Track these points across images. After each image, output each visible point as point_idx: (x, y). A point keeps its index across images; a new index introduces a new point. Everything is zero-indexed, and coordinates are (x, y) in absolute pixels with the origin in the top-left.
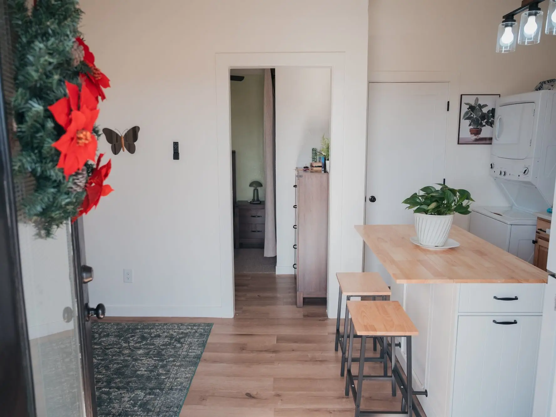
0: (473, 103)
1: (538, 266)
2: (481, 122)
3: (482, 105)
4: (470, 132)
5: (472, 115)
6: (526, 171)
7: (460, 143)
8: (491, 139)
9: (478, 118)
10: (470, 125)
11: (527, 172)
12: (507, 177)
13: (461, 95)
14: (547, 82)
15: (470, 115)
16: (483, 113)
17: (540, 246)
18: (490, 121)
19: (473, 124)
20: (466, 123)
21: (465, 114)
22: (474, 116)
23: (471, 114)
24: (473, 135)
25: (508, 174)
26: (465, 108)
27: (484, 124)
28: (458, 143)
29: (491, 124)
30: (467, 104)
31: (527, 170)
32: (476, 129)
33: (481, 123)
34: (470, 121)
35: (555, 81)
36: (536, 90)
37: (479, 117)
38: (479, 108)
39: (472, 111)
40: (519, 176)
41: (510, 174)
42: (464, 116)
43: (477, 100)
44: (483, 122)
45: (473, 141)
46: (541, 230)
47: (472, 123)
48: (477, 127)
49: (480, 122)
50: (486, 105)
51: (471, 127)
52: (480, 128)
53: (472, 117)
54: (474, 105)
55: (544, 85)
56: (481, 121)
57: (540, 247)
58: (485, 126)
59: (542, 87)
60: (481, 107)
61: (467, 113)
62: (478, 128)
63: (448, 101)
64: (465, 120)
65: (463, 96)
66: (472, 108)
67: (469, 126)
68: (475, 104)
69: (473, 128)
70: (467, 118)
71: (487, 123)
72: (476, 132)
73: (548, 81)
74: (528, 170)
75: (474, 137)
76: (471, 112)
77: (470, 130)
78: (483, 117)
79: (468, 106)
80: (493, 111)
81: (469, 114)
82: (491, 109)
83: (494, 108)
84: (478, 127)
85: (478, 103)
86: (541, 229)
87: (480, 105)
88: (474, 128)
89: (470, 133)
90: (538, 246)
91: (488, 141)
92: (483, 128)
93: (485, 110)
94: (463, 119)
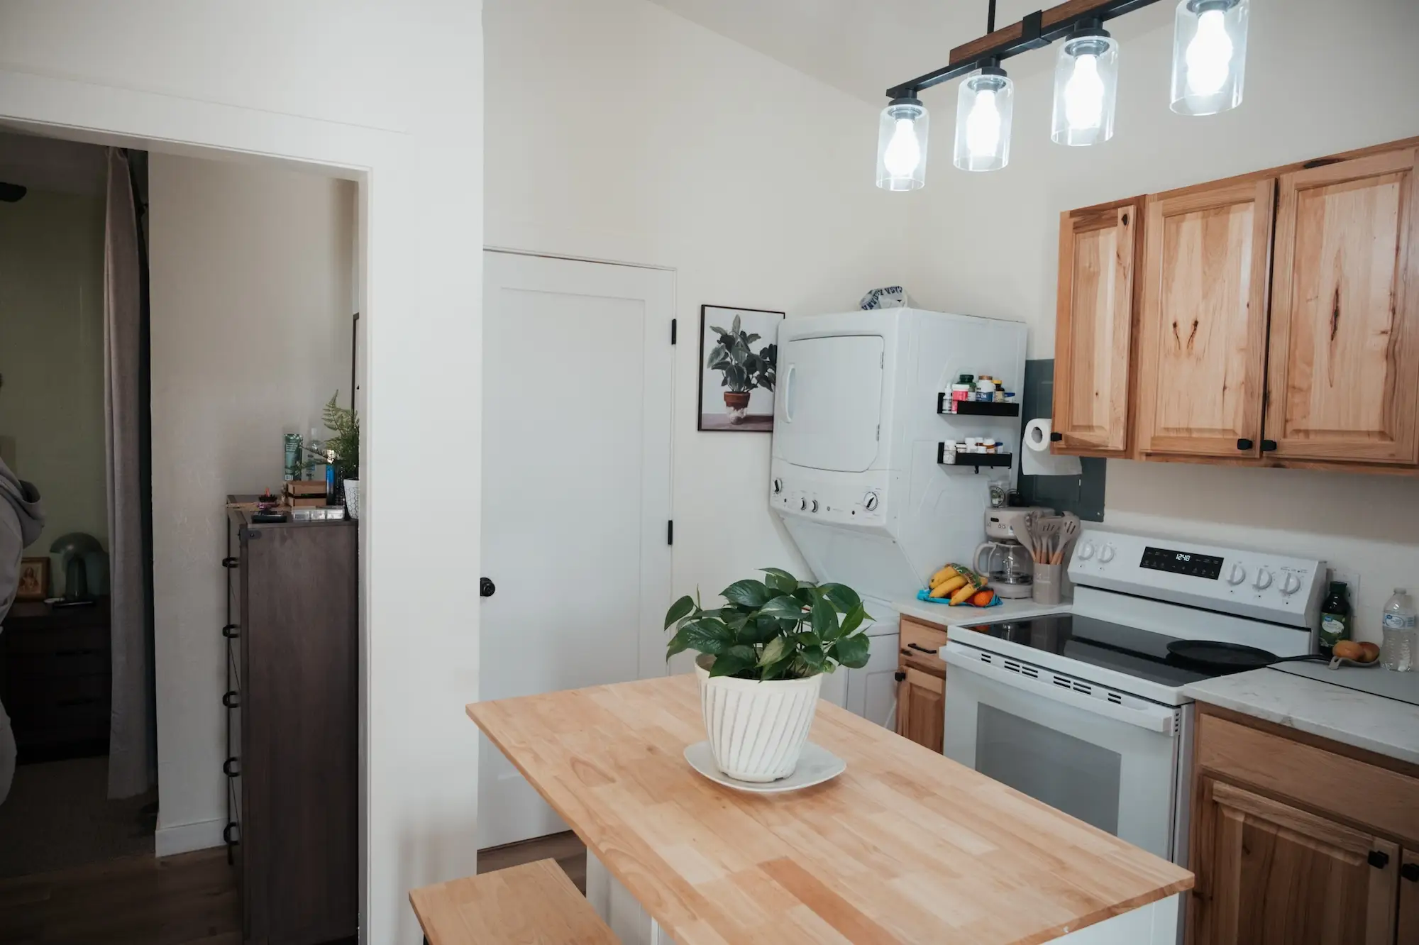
0: (729, 330)
1: (910, 737)
2: (748, 377)
3: (748, 334)
4: (725, 399)
5: (728, 359)
6: (871, 500)
7: (703, 428)
8: (770, 419)
9: (741, 365)
10: (724, 383)
11: (874, 503)
12: (822, 514)
13: (703, 307)
14: (884, 292)
15: (724, 358)
16: (750, 356)
17: (911, 684)
18: (767, 374)
19: (731, 379)
20: (715, 378)
21: (712, 354)
22: (731, 360)
23: (726, 355)
24: (732, 408)
25: (822, 508)
26: (712, 342)
27: (754, 381)
28: (700, 428)
29: (769, 382)
30: (716, 330)
31: (875, 499)
32: (736, 392)
33: (748, 380)
34: (724, 372)
35: (901, 291)
36: (863, 308)
37: (744, 365)
38: (743, 343)
39: (729, 349)
40: (853, 513)
41: (829, 509)
42: (711, 360)
43: (737, 321)
44: (751, 376)
45: (732, 423)
46: (913, 646)
47: (729, 379)
48: (740, 388)
49: (745, 376)
50: (757, 335)
51: (728, 388)
52: (746, 391)
53: (728, 363)
54: (731, 334)
55: (880, 297)
56: (748, 374)
57: (914, 689)
58: (755, 386)
59: (875, 303)
60: (747, 339)
61: (716, 353)
62: (743, 392)
63: (674, 318)
64: (713, 369)
65: (706, 308)
66: (727, 340)
67: (722, 385)
68: (733, 331)
69: (731, 390)
70: (716, 365)
71: (760, 379)
72: (738, 400)
73: (887, 290)
74: (877, 501)
75: (733, 414)
76: (726, 351)
77: (725, 395)
78: (752, 363)
79: (719, 336)
80: (772, 351)
81: (722, 355)
82: (768, 347)
83: (774, 344)
84: (742, 390)
85: (741, 330)
86: (914, 644)
87: (743, 333)
88: (733, 392)
89: (725, 403)
90: (909, 685)
91: (765, 423)
92: (753, 392)
93: (756, 348)
94: (708, 367)
